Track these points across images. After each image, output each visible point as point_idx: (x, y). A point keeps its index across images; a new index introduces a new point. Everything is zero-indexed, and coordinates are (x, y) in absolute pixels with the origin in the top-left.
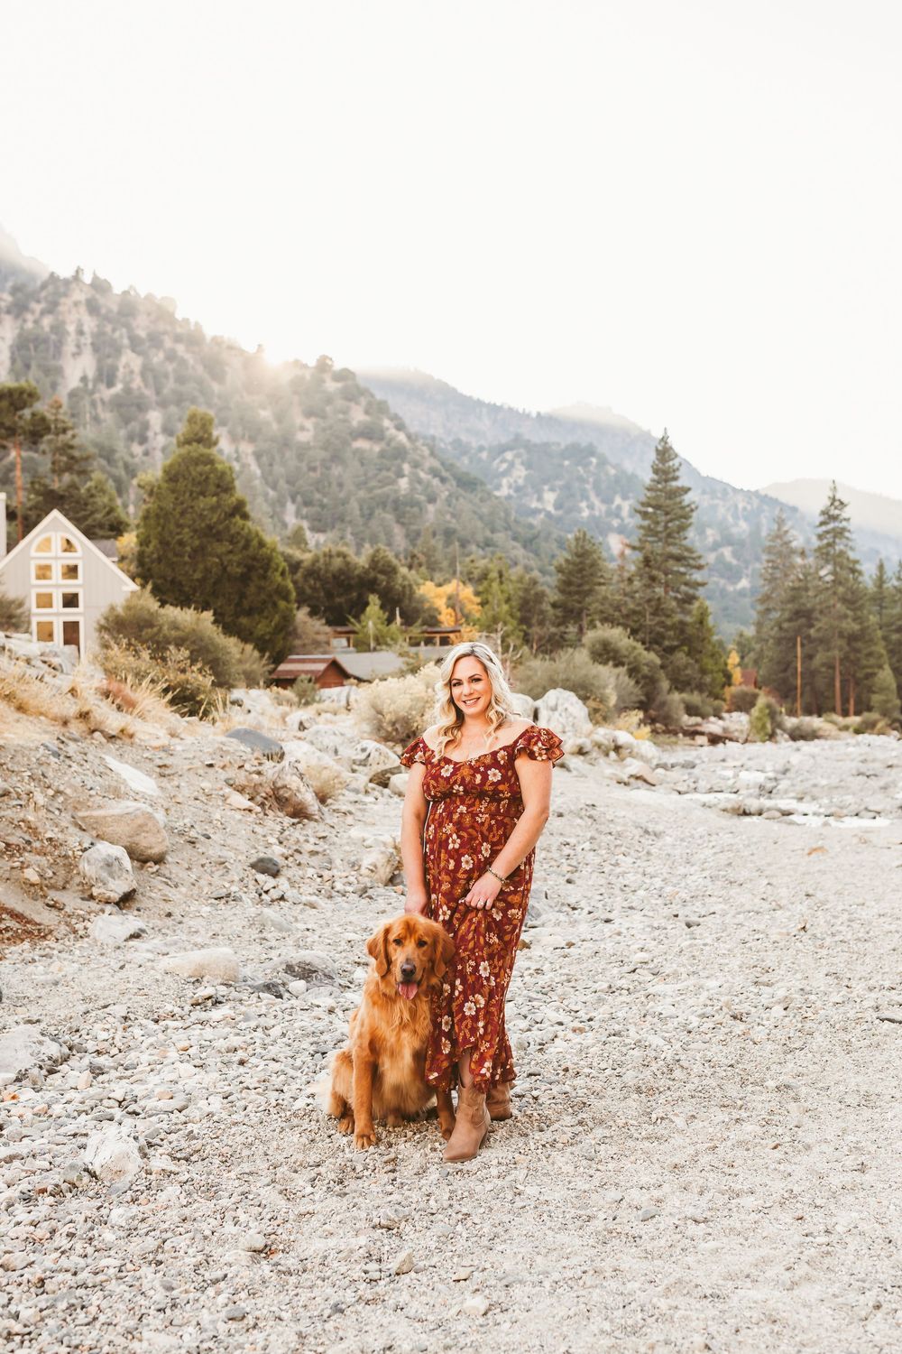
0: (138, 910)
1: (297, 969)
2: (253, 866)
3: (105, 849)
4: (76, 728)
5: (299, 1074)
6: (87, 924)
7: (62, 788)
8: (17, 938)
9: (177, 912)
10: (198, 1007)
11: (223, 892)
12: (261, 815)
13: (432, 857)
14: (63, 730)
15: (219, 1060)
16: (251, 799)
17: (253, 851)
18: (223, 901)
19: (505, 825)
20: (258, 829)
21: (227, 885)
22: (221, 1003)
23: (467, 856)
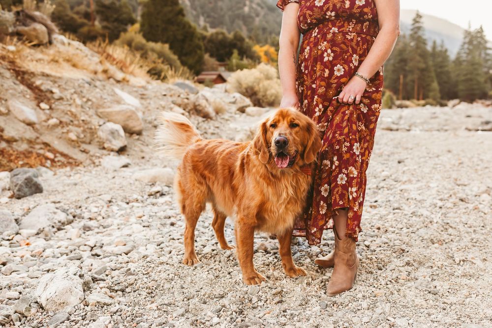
0: (128, 155)
3: (110, 126)
4: (101, 76)
5: (207, 230)
6: (101, 160)
7: (90, 98)
8: (63, 165)
9: (147, 157)
10: (152, 197)
12: (188, 117)
13: (306, 72)
14: (95, 76)
15: (159, 223)
16: (184, 110)
19: (368, 41)
22: (164, 195)
23: (339, 65)
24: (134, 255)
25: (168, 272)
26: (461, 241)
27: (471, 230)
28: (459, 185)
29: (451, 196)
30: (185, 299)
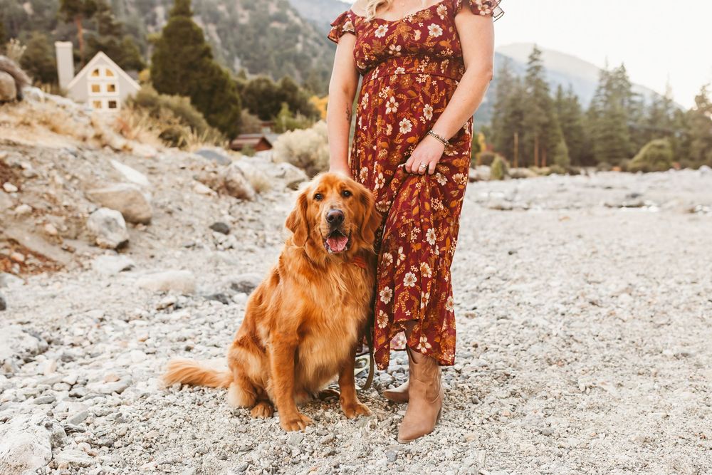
0: (131, 253)
1: (239, 286)
2: (212, 227)
3: (105, 213)
4: (92, 143)
6: (92, 261)
7: (76, 175)
8: (38, 270)
9: (158, 256)
10: (162, 311)
11: (191, 243)
12: (217, 197)
14: (83, 144)
15: (170, 347)
16: (211, 188)
17: (211, 218)
18: (190, 249)
20: (215, 206)
21: (193, 239)
22: (180, 308)
23: (405, 119)
24: (129, 394)
25: (175, 417)
26: (588, 360)
27: (603, 344)
28: (590, 283)
29: (578, 298)
30: (197, 454)
